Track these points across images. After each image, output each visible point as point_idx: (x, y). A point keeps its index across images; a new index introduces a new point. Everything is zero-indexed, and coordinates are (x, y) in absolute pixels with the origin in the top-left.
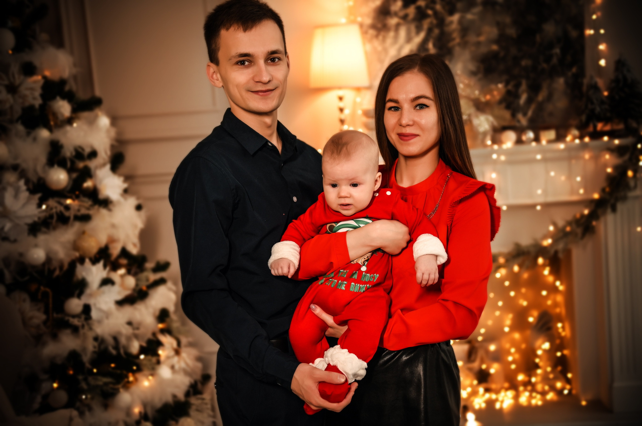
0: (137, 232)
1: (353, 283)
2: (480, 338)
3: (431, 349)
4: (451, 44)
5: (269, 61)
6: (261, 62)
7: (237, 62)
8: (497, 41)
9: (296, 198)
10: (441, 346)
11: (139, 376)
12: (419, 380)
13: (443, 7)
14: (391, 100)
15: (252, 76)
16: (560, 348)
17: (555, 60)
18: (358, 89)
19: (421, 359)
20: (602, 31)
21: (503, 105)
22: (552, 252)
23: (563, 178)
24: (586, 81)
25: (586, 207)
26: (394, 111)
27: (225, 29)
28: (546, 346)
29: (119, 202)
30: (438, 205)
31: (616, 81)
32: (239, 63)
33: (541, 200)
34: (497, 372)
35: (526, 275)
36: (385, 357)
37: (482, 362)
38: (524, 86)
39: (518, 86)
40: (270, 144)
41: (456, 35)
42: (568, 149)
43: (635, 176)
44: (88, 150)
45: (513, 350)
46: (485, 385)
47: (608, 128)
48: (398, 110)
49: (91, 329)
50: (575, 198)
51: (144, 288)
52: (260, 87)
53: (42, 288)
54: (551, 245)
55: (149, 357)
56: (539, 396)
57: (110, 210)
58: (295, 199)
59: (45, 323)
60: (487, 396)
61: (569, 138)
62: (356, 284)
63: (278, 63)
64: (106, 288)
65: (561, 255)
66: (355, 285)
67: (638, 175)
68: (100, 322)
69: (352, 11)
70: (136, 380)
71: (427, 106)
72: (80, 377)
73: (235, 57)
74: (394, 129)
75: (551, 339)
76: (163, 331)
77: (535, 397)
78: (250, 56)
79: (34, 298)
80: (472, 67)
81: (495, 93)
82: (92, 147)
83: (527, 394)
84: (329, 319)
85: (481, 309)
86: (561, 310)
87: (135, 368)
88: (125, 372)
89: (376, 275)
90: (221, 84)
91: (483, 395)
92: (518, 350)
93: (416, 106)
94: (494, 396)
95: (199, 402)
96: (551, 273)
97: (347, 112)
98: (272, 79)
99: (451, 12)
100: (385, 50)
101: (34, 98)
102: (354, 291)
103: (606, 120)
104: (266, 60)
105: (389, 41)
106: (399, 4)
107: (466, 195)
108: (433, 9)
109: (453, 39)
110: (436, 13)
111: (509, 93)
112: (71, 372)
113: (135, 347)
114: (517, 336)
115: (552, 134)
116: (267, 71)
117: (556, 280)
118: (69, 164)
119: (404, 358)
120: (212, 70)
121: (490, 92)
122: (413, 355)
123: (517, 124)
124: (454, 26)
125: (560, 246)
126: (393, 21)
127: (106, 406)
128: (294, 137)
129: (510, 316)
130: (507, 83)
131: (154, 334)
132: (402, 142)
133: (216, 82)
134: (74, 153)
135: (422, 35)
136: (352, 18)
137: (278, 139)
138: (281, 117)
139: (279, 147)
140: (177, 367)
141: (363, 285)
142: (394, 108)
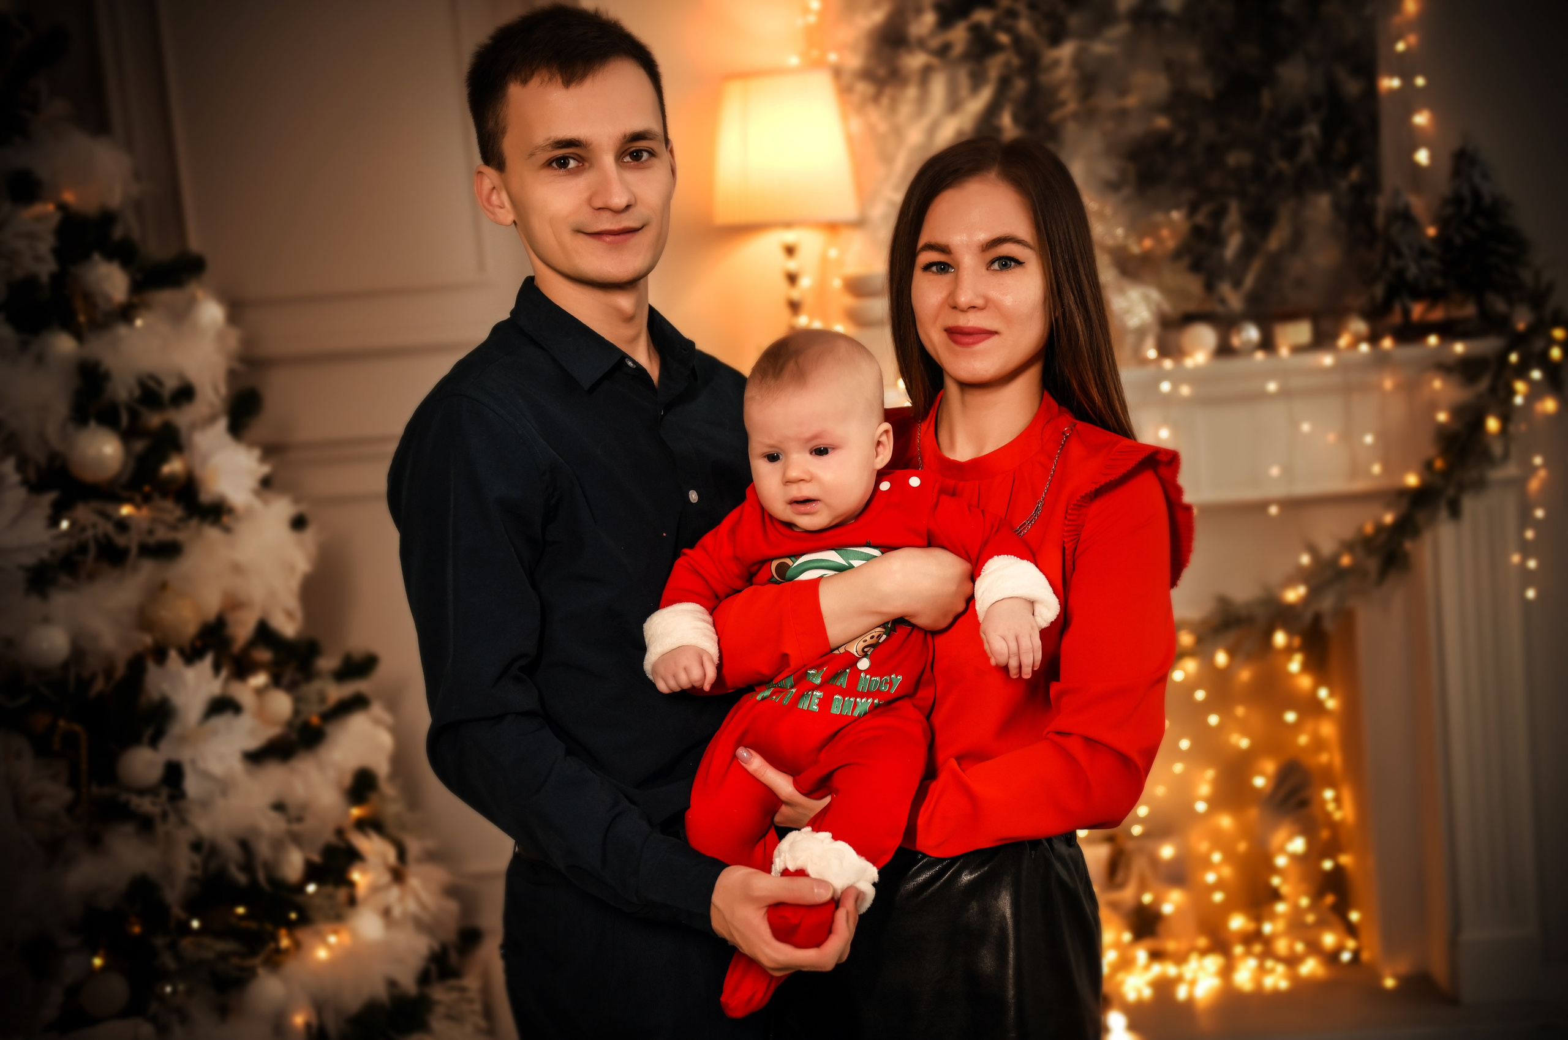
0: (295, 583)
1: (837, 697)
2: (1137, 830)
3: (1031, 854)
4: (1056, 116)
5: (628, 159)
6: (608, 160)
7: (549, 162)
8: (1168, 108)
9: (695, 493)
10: (1055, 846)
11: (302, 934)
12: (1003, 930)
13: (1036, 26)
14: (930, 247)
15: (586, 195)
16: (1332, 849)
17: (1307, 153)
18: (832, 227)
19: (1008, 879)
20: (1420, 81)
21: (1186, 261)
22: (1308, 616)
23: (1331, 437)
24: (1382, 202)
25: (1388, 507)
26: (937, 273)
27: (519, 83)
28: (1298, 845)
29: (250, 512)
30: (1041, 502)
31: (1457, 200)
32: (554, 164)
33: (1281, 491)
34: (1179, 911)
35: (1245, 675)
36: (920, 876)
37: (1143, 888)
38: (1234, 216)
39: (1219, 214)
40: (630, 364)
41: (1066, 93)
42: (1340, 367)
43: (1504, 431)
44: (171, 384)
45: (1217, 857)
46: (1150, 943)
47: (1438, 314)
48: (947, 272)
49: (183, 822)
50: (1360, 485)
51: (315, 720)
52: (607, 223)
53: (62, 723)
54: (1307, 600)
55: (329, 889)
56: (1281, 969)
57: (227, 530)
58: (693, 496)
59: (70, 808)
60: (1157, 969)
61: (1344, 341)
62: (846, 699)
63: (650, 162)
64: (220, 722)
65: (1329, 625)
66: (844, 699)
67: (1512, 428)
68: (205, 804)
69: (814, 38)
70: (297, 945)
71: (1019, 263)
72: (160, 941)
73: (543, 148)
74: (936, 317)
75: (1308, 830)
76: (362, 825)
77: (1271, 971)
78: (581, 146)
79: (42, 747)
80: (1107, 170)
81: (1165, 233)
82: (181, 376)
83: (1252, 963)
84: (782, 784)
85: (1149, 755)
86: (1331, 758)
87: (293, 916)
88: (269, 927)
89: (896, 677)
90: (510, 218)
91: (1147, 967)
92: (1230, 856)
93: (992, 262)
94: (1171, 970)
95: (454, 995)
96: (1306, 667)
97: (805, 282)
98: (633, 200)
99: (1056, 39)
100: (897, 132)
101: (38, 259)
102: (842, 713)
103: (1434, 296)
104: (619, 157)
105: (906, 109)
106: (929, 19)
107: (1111, 478)
108: (1009, 30)
109: (1062, 104)
110: (1018, 41)
111: (1197, 232)
112: (137, 929)
113: (294, 863)
114: (1226, 821)
115: (1301, 332)
116: (623, 181)
117: (1318, 684)
118: (125, 419)
119: (966, 878)
120: (487, 184)
121: (1152, 231)
122: (986, 868)
123: (1219, 309)
124: (1063, 72)
125: (1327, 603)
126: (915, 61)
127: (223, 1012)
128: (690, 344)
129: (1210, 774)
130: (1193, 209)
131: (340, 832)
132: (957, 348)
133: (498, 211)
134: (137, 392)
135: (985, 95)
136: (815, 53)
137: (651, 351)
138: (657, 296)
139: (654, 372)
140: (397, 912)
141: (864, 700)
142: (939, 266)
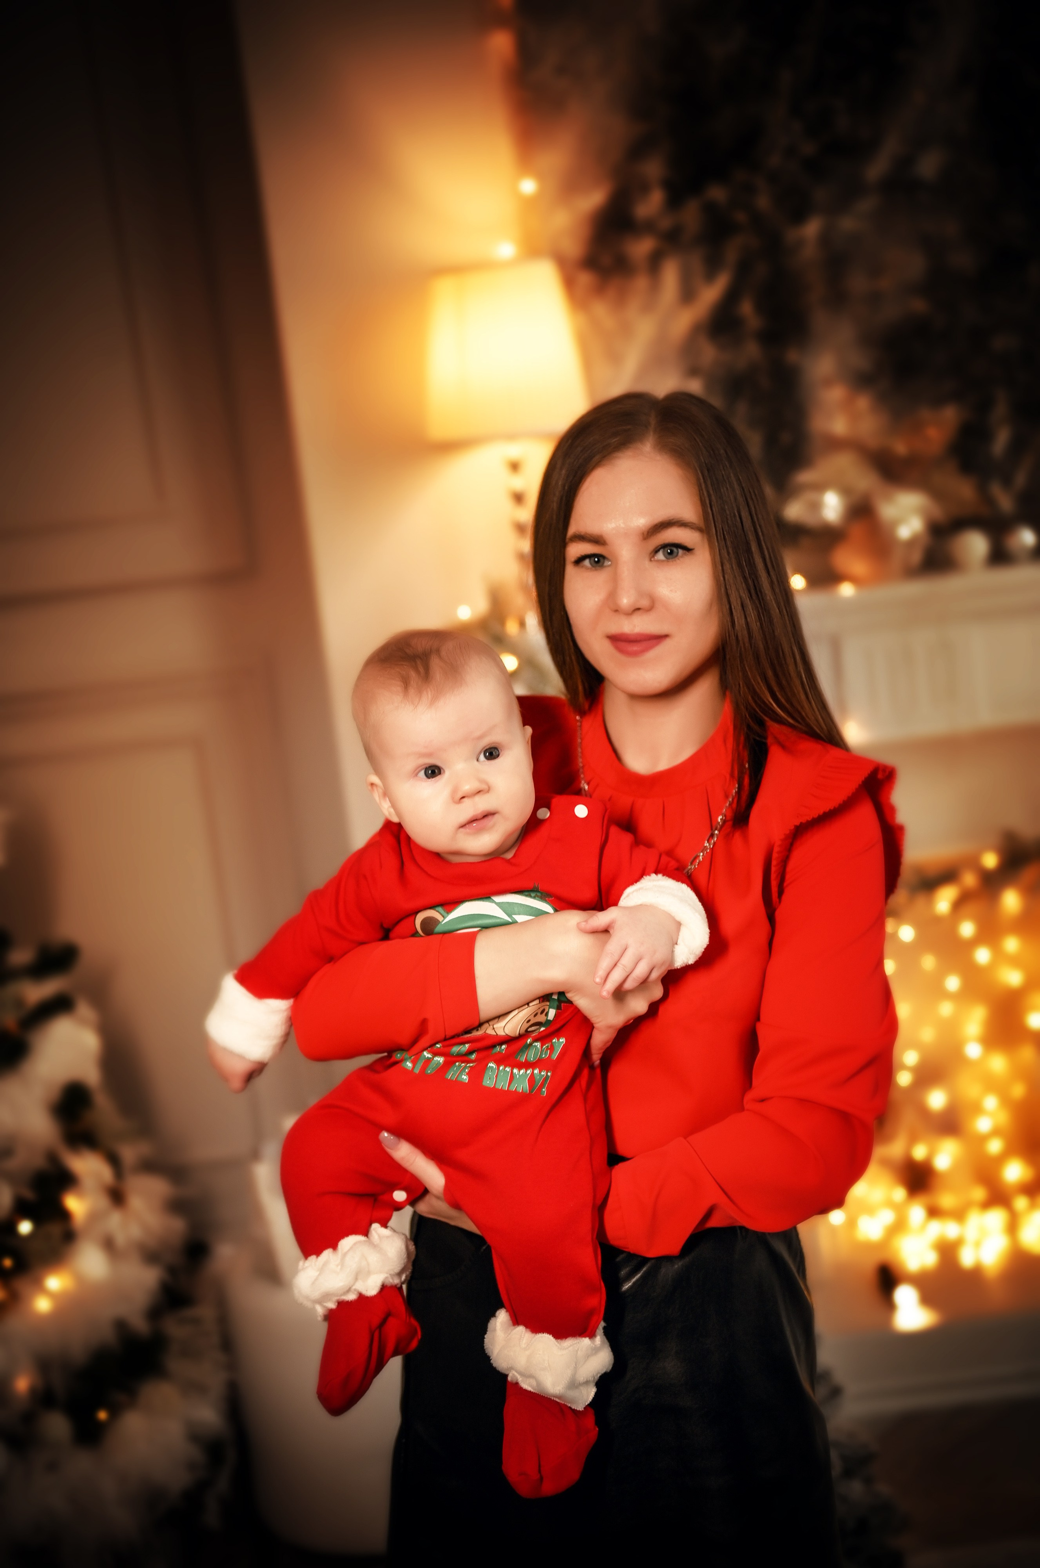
1: (491, 1065)
2: (904, 1079)
8: (925, 289)
11: (20, 1284)
13: (776, 201)
14: (581, 538)
21: (955, 461)
26: (591, 569)
34: (952, 1165)
37: (913, 1139)
38: (1001, 409)
39: (984, 407)
41: (813, 278)
45: (989, 1101)
46: (926, 1200)
48: (602, 566)
51: (15, 1028)
55: (46, 1224)
60: (935, 1229)
66: (498, 1069)
70: (14, 1297)
71: (687, 550)
74: (596, 621)
80: (860, 360)
81: (930, 430)
83: (1036, 1216)
87: (8, 1263)
89: (558, 1040)
91: (924, 1227)
92: (1006, 1101)
93: (656, 551)
94: (952, 1229)
99: (799, 216)
100: (625, 328)
102: (497, 1087)
105: (635, 302)
106: (656, 198)
108: (746, 208)
109: (808, 288)
110: (756, 220)
111: (966, 428)
113: (2, 1202)
114: (998, 1063)
121: (915, 428)
123: (990, 512)
124: (809, 253)
126: (641, 247)
129: (977, 1014)
135: (722, 283)
136: (534, 241)
140: (120, 1240)
141: (522, 1071)
142: (592, 559)
